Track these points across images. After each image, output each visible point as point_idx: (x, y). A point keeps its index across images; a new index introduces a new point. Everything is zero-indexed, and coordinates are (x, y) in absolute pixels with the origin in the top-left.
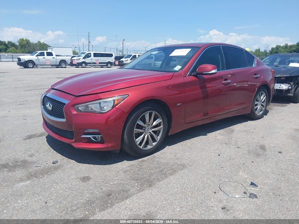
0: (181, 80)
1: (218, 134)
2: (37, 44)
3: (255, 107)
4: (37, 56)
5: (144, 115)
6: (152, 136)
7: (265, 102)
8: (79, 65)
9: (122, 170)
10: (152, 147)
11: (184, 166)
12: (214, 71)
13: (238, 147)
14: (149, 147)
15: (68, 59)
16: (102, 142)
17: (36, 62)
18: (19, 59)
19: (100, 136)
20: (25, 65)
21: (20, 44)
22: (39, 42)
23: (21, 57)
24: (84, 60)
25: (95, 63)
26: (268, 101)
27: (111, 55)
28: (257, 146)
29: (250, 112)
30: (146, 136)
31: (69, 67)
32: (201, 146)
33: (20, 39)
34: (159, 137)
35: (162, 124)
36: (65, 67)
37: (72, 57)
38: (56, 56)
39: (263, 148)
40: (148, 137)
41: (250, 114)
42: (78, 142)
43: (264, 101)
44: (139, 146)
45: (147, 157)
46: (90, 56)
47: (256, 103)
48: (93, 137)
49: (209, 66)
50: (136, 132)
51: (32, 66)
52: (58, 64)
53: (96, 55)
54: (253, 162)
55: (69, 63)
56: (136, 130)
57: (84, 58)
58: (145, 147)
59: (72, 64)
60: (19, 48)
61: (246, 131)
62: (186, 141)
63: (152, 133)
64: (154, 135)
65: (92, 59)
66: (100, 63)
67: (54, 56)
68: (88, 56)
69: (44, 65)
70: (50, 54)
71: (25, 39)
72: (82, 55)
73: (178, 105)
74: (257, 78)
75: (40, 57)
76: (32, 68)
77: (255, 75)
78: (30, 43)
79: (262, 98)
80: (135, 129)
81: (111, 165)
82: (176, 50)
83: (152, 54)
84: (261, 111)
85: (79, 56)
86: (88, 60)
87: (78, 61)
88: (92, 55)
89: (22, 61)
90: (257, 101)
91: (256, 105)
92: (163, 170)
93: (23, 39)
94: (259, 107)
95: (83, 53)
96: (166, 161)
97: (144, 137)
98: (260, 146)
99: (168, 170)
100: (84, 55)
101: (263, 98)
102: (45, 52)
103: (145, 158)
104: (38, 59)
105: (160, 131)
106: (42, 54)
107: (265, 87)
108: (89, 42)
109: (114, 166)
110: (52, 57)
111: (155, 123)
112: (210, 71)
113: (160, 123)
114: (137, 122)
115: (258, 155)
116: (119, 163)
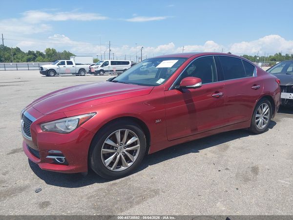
0: (161, 95)
1: (210, 151)
2: (63, 53)
3: (256, 121)
4: (58, 65)
5: (114, 134)
6: (126, 156)
7: (269, 115)
8: (97, 73)
9: (86, 195)
10: (126, 168)
11: (156, 192)
12: (198, 85)
13: (227, 169)
14: (123, 168)
15: (87, 67)
16: (66, 164)
17: (57, 71)
18: (42, 68)
19: (64, 157)
20: (47, 73)
21: (46, 53)
22: (65, 51)
23: (43, 66)
24: (102, 68)
25: (113, 71)
26: (272, 113)
27: (127, 63)
28: (249, 167)
29: (249, 126)
30: (118, 156)
31: (88, 75)
32: (185, 166)
33: (47, 49)
34: (135, 157)
35: (139, 142)
36: (84, 75)
37: (92, 65)
38: (76, 64)
39: (255, 170)
40: (120, 157)
41: (249, 128)
42: (44, 162)
43: (267, 113)
44: (109, 168)
45: (120, 179)
46: (108, 64)
47: (257, 116)
48: (57, 158)
49: (194, 79)
50: (104, 153)
51: (53, 75)
52: (77, 72)
53: (113, 63)
54: (237, 189)
55: (88, 71)
56: (104, 150)
57: (102, 66)
58: (117, 168)
59: (90, 72)
60: (46, 57)
61: (242, 148)
62: (171, 160)
63: (126, 153)
64: (129, 155)
65: (110, 67)
66: (116, 71)
67: (74, 65)
68: (106, 64)
69: (64, 74)
70: (70, 63)
71: (51, 49)
72: (100, 63)
73: (157, 121)
74: (257, 89)
75: (61, 66)
76: (54, 76)
77: (255, 85)
78: (56, 52)
79: (264, 110)
80: (102, 150)
81: (78, 189)
82: (164, 62)
83: (143, 66)
84: (264, 124)
85: (98, 65)
86: (105, 68)
87: (97, 69)
88: (110, 63)
89: (44, 70)
90: (258, 113)
91: (257, 118)
92: (132, 197)
93: (49, 49)
94: (261, 120)
95: (101, 62)
96: (139, 185)
97: (116, 157)
98: (252, 167)
99: (136, 197)
100: (102, 64)
101: (266, 110)
102: (66, 61)
103: (118, 181)
104: (59, 68)
105: (136, 150)
106: (63, 63)
107: (268, 98)
108: (110, 50)
109: (80, 189)
110: (72, 65)
111: (129, 142)
112: (194, 85)
113: (136, 141)
114: (105, 142)
115: (246, 180)
116: (88, 186)
